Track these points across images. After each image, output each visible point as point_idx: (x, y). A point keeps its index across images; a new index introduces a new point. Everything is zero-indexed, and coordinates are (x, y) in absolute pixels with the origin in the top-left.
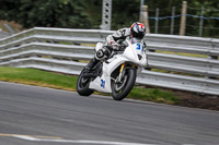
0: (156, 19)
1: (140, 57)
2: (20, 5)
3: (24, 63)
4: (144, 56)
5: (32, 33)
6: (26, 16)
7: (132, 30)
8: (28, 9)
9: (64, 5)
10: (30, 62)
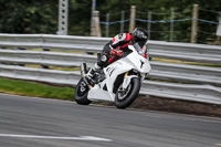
0: (107, 23)
9: (31, 14)
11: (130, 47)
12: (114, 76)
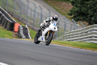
1: (55, 28)
2: (88, 14)
3: (89, 40)
4: (56, 28)
5: (93, 27)
6: (91, 19)
7: (53, 17)
8: (92, 16)
10: (92, 40)
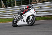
11: (30, 8)
12: (26, 17)
